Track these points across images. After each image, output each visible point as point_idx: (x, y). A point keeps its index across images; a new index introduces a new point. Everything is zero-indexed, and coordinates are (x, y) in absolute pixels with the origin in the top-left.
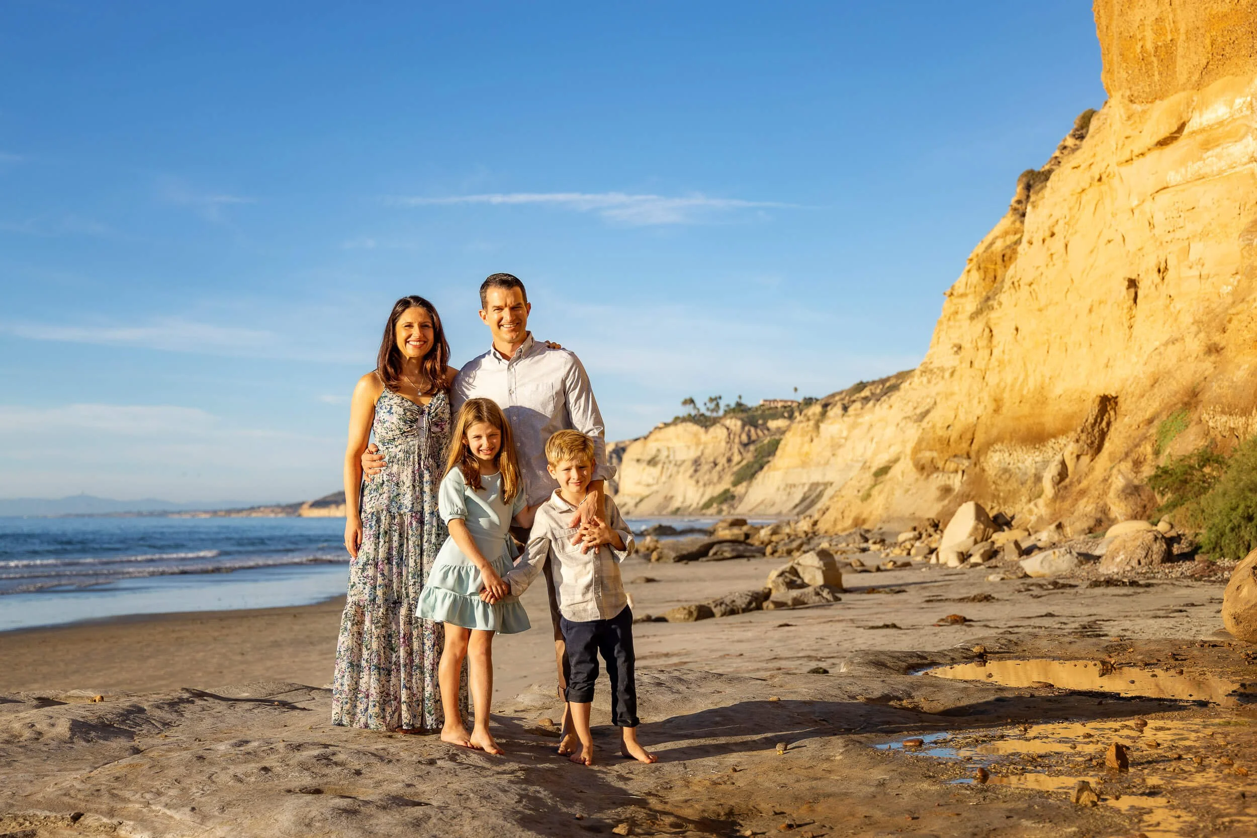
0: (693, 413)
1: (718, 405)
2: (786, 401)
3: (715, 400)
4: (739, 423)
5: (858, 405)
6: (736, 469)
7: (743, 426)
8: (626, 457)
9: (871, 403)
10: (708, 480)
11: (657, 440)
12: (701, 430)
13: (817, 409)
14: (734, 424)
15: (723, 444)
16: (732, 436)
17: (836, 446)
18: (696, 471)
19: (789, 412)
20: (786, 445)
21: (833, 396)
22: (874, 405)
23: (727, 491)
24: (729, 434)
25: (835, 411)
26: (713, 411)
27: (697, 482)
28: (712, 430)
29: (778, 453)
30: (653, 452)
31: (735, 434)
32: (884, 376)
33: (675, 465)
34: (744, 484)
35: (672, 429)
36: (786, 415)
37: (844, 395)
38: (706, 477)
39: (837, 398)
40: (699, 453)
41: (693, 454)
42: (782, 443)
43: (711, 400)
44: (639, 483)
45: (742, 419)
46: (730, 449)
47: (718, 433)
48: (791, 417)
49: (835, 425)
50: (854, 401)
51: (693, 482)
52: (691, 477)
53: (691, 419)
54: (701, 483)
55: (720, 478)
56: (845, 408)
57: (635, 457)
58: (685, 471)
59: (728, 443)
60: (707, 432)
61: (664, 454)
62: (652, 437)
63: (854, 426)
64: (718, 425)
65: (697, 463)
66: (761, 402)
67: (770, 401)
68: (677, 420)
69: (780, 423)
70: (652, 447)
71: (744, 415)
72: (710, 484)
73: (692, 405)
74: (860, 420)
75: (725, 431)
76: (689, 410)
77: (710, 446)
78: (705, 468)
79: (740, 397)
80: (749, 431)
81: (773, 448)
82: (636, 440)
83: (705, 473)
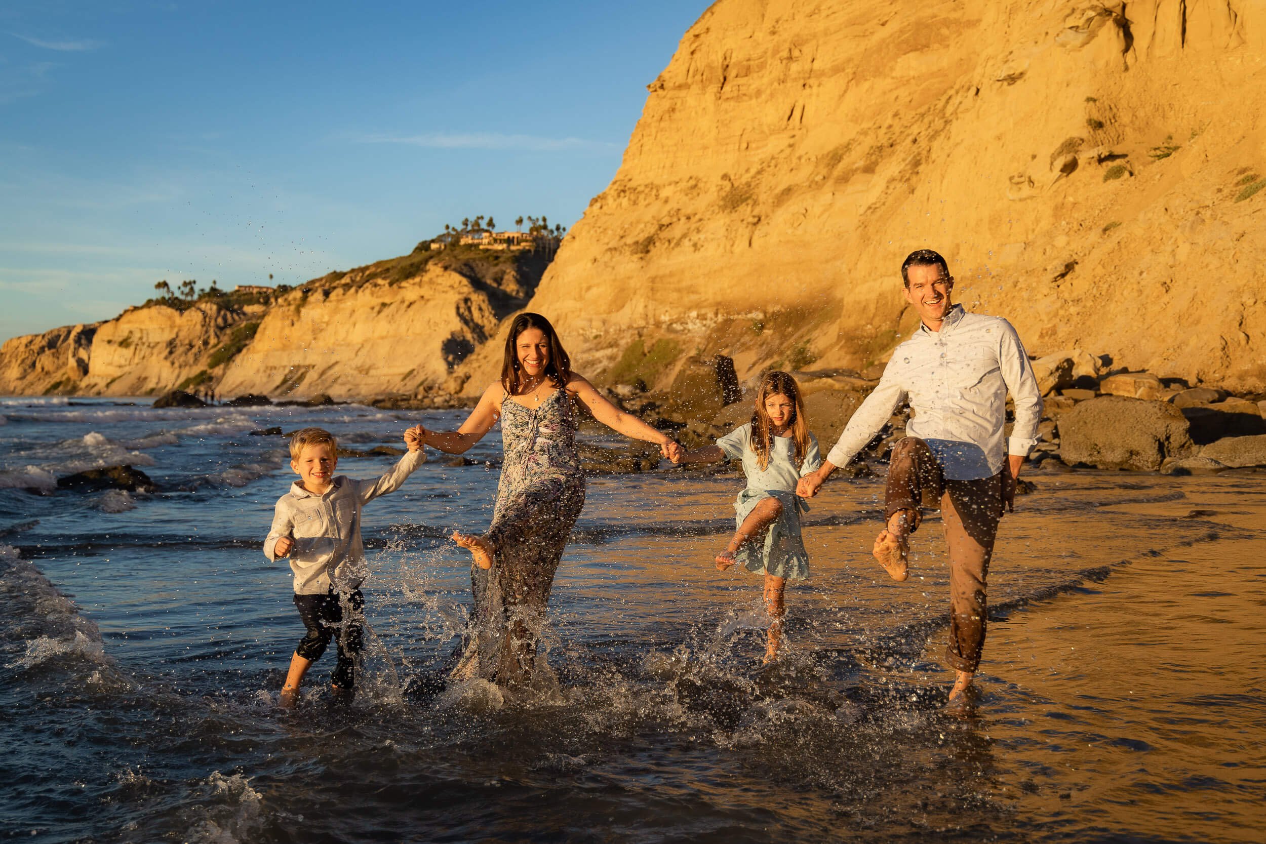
0: (167, 297)
1: (192, 289)
2: (261, 288)
3: (189, 284)
4: (215, 307)
5: (340, 291)
6: (212, 351)
7: (219, 311)
8: (96, 339)
9: (353, 290)
10: (184, 361)
11: (129, 322)
12: (176, 314)
13: (298, 294)
14: (210, 308)
15: (199, 327)
16: (207, 320)
17: (317, 331)
18: (171, 353)
19: (265, 297)
20: (265, 329)
21: (313, 282)
22: (357, 292)
23: (203, 373)
24: (205, 318)
25: (318, 296)
26: (187, 295)
27: (173, 363)
28: (186, 313)
29: (258, 336)
30: (126, 334)
31: (210, 319)
32: (363, 265)
33: (149, 346)
34: (222, 366)
35: (145, 311)
36: (262, 300)
37: (324, 281)
38: (182, 359)
39: (317, 284)
40: (174, 336)
41: (168, 336)
42: (262, 326)
43: (185, 284)
44: (110, 364)
45: (218, 304)
46: (206, 332)
47: (193, 317)
48: (267, 303)
49: (315, 310)
50: (335, 288)
51: (168, 364)
52: (166, 358)
53: (162, 302)
54: (177, 365)
55: (196, 360)
56: (327, 294)
57: (106, 338)
58: (160, 353)
59: (203, 326)
60: (181, 314)
61: (137, 335)
62: (123, 320)
63: (336, 311)
64: (193, 309)
65: (171, 345)
66: (236, 288)
67: (246, 287)
68: (149, 304)
69: (256, 309)
70: (124, 328)
71: (220, 300)
72: (186, 366)
73: (166, 289)
74: (342, 306)
75: (200, 314)
76: (162, 293)
77: (185, 329)
78: (180, 350)
79: (215, 282)
80: (225, 315)
81: (253, 331)
82: (106, 322)
83: (181, 355)
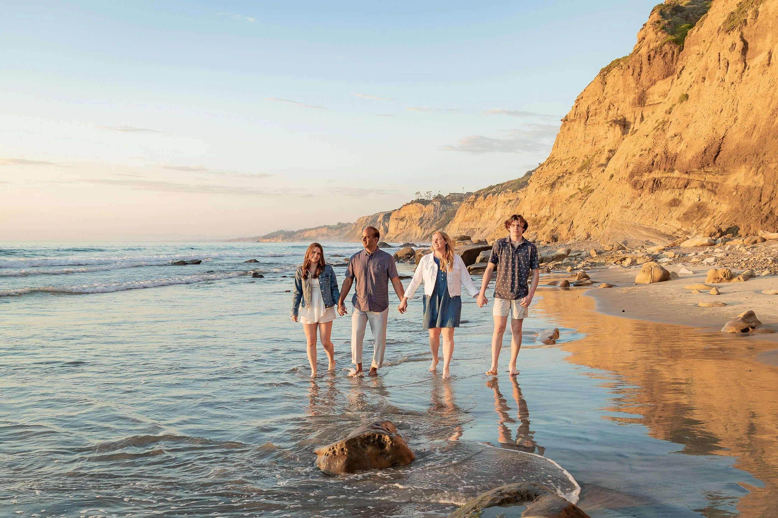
0: (420, 199)
1: (430, 195)
2: (459, 194)
3: (429, 193)
4: (439, 203)
5: (491, 195)
6: (437, 222)
7: (441, 205)
8: (391, 218)
9: (497, 194)
11: (404, 210)
12: (423, 206)
13: (474, 197)
14: (438, 203)
15: (432, 212)
17: (481, 212)
18: (421, 223)
19: (461, 198)
21: (480, 191)
24: (435, 208)
25: (481, 197)
26: (428, 198)
27: (421, 228)
28: (428, 206)
29: (456, 215)
30: (403, 215)
31: (437, 208)
32: (502, 183)
33: (412, 221)
35: (411, 205)
36: (459, 199)
37: (485, 191)
38: (425, 226)
39: (482, 192)
40: (422, 216)
41: (419, 216)
42: (458, 211)
43: (427, 193)
44: (396, 229)
45: (441, 202)
46: (436, 214)
47: (430, 207)
48: (461, 201)
49: (481, 204)
50: (489, 193)
52: (419, 226)
53: (418, 201)
54: (423, 228)
55: (431, 226)
56: (485, 197)
57: (395, 218)
58: (416, 223)
59: (434, 211)
60: (426, 207)
61: (408, 216)
62: (402, 209)
63: (489, 204)
64: (431, 204)
65: (421, 220)
66: (448, 194)
67: (452, 194)
68: (412, 202)
69: (456, 203)
70: (402, 214)
71: (441, 200)
72: (426, 229)
73: (419, 196)
74: (492, 201)
75: (433, 206)
76: (418, 198)
77: (427, 213)
78: (425, 222)
79: (439, 192)
80: (444, 206)
81: (454, 214)
82: (396, 210)
83: (425, 224)
